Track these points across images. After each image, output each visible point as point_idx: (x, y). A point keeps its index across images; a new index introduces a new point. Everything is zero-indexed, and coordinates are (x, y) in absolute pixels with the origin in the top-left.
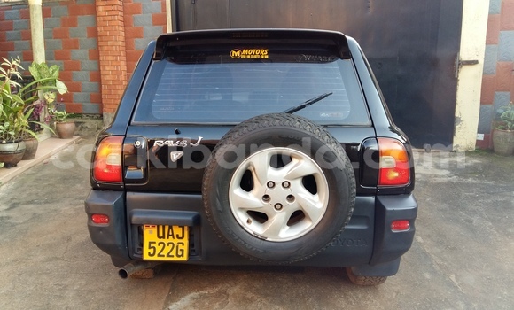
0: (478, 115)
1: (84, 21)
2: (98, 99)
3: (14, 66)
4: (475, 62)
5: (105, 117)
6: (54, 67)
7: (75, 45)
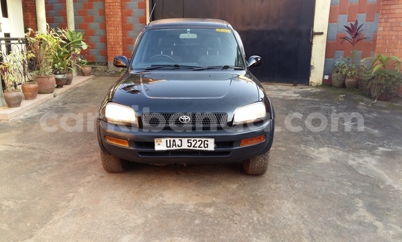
0: (323, 64)
1: (97, 6)
2: (105, 53)
3: (64, 33)
4: (322, 33)
5: (109, 64)
6: (80, 33)
7: (92, 20)
